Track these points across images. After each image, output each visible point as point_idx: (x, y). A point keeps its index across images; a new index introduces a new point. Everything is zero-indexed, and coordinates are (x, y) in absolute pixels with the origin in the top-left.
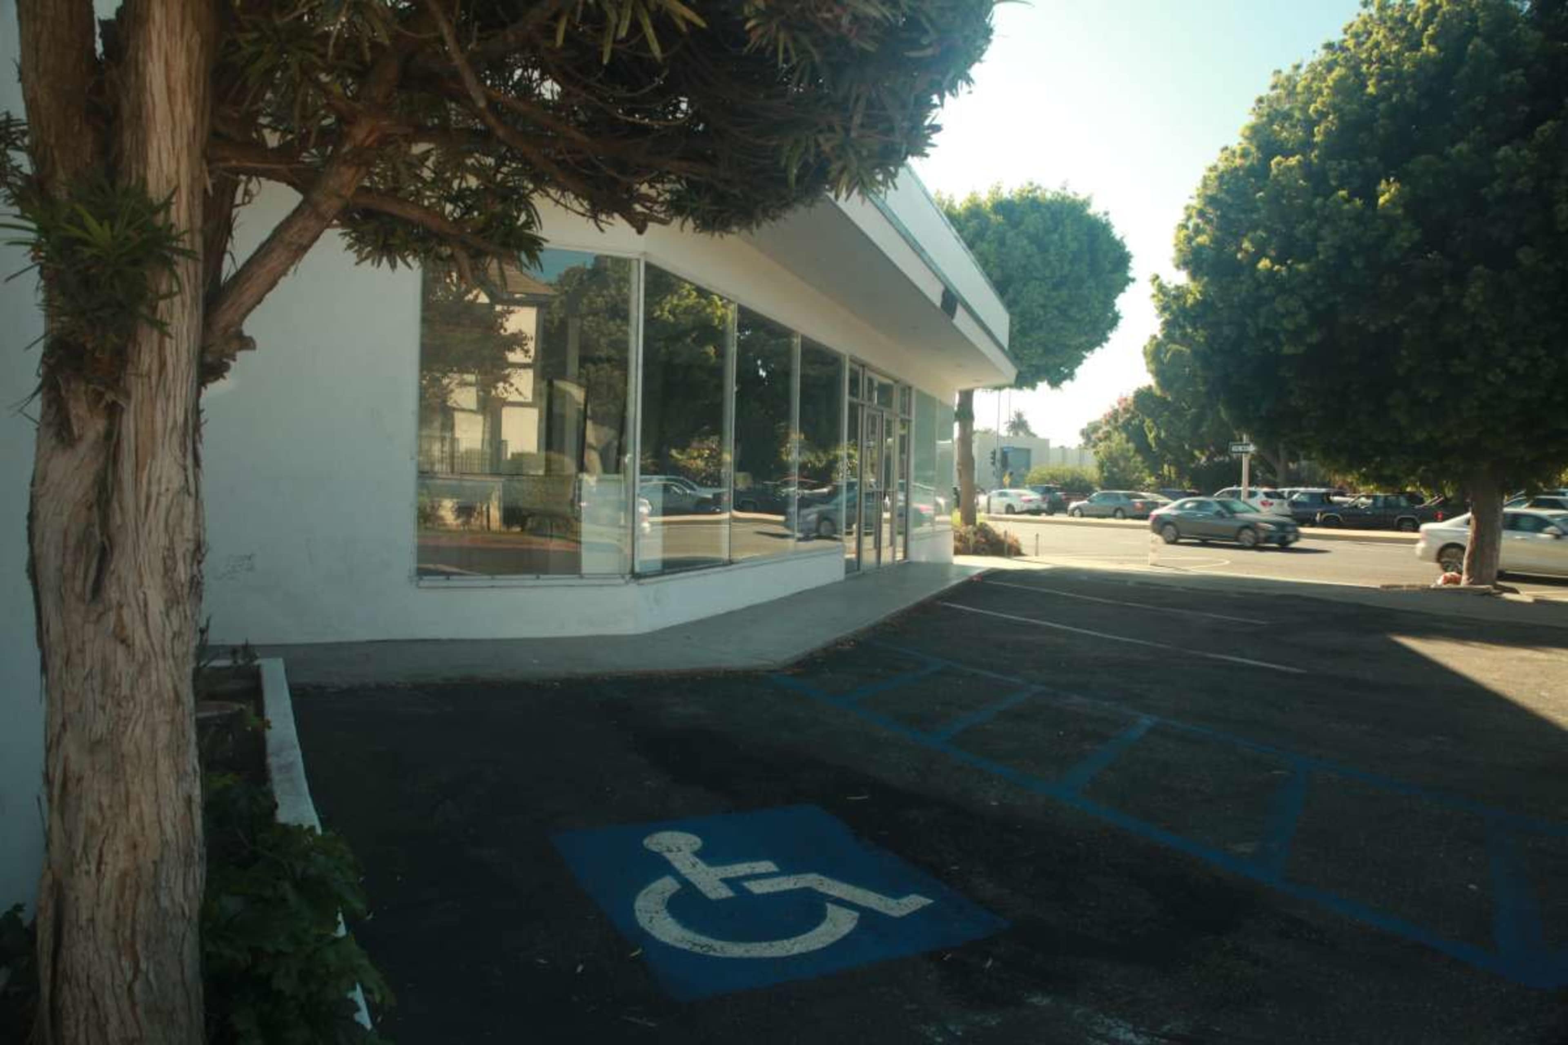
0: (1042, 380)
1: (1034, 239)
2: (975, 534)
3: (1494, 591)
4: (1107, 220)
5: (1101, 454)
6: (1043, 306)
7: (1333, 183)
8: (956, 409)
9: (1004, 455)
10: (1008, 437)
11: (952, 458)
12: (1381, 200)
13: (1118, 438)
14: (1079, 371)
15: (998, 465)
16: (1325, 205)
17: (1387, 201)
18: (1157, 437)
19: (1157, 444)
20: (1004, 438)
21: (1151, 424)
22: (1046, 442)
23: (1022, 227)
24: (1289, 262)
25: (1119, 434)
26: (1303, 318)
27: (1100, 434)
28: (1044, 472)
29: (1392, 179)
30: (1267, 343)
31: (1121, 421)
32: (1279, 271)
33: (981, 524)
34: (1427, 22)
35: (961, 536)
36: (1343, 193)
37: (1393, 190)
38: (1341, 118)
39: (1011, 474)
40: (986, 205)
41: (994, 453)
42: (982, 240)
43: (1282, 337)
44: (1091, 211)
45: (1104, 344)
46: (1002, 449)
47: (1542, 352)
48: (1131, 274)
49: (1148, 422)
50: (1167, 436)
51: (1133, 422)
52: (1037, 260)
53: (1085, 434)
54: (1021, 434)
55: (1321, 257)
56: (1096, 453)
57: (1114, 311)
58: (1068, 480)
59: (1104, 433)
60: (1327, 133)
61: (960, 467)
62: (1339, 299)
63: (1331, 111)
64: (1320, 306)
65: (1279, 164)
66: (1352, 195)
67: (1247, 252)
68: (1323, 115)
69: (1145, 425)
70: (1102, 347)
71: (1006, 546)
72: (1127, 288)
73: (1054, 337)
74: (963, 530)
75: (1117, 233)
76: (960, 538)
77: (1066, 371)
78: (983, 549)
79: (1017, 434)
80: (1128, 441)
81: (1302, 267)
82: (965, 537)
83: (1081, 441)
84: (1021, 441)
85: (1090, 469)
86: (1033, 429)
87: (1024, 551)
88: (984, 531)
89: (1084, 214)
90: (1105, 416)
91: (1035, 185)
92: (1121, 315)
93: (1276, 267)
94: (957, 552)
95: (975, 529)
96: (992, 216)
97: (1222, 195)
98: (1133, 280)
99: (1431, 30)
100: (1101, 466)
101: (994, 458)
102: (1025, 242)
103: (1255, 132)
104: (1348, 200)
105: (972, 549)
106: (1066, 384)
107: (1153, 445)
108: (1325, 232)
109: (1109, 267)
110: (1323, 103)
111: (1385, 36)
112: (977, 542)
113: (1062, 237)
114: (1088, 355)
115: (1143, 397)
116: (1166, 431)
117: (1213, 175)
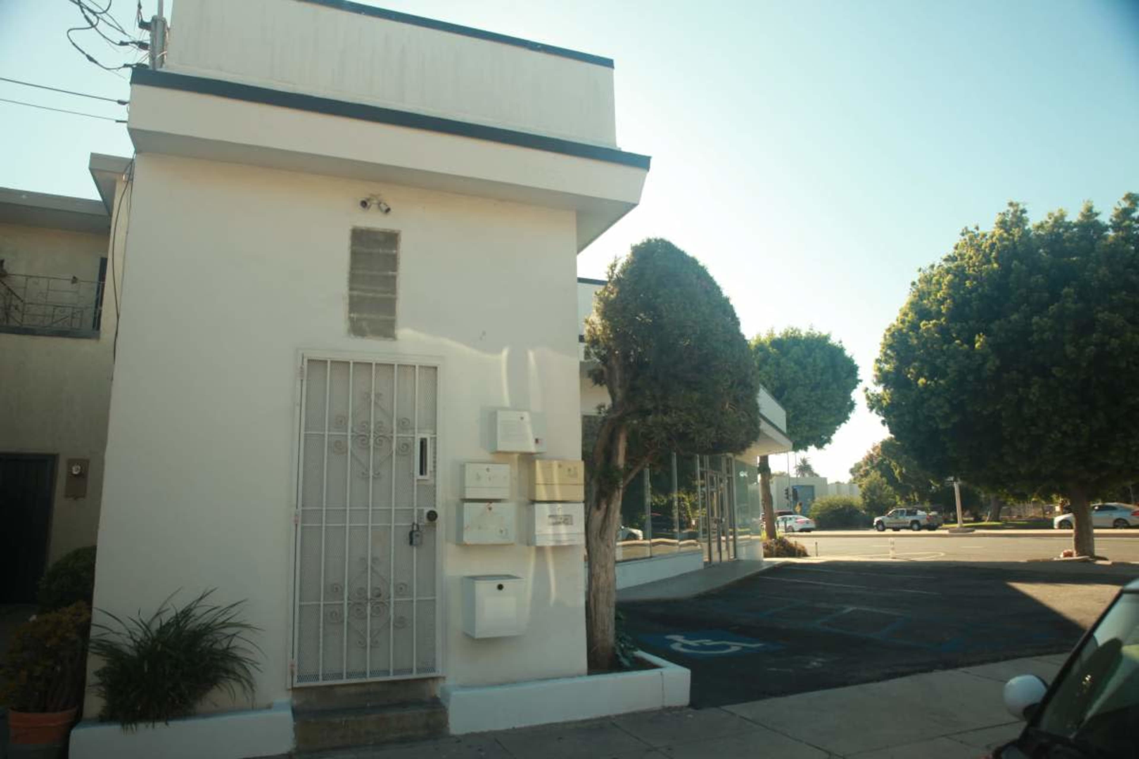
0: (811, 445)
1: (798, 362)
2: (776, 544)
3: (1091, 559)
4: (841, 346)
5: (864, 486)
6: (806, 402)
7: (954, 335)
8: (758, 466)
9: (795, 491)
10: (797, 478)
11: (758, 496)
12: (977, 345)
13: (875, 475)
14: (834, 437)
15: (791, 498)
16: (948, 349)
17: (979, 346)
18: (901, 473)
19: (901, 476)
20: (793, 479)
21: (895, 464)
22: (825, 480)
23: (790, 356)
24: (936, 379)
25: (876, 471)
26: (946, 409)
27: (862, 472)
28: (824, 501)
29: (981, 334)
30: (930, 423)
31: (875, 462)
32: (930, 384)
33: (780, 538)
34: (991, 251)
35: (767, 546)
36: (957, 342)
37: (981, 340)
38: (954, 301)
39: (800, 504)
40: (766, 342)
41: (787, 490)
42: (767, 364)
43: (938, 420)
44: (830, 342)
45: (847, 421)
46: (793, 487)
47: (1078, 421)
48: (859, 378)
49: (894, 463)
50: (907, 472)
51: (885, 462)
52: (801, 375)
53: (852, 471)
54: (807, 475)
55: (951, 376)
56: (860, 486)
57: (851, 401)
58: (841, 506)
59: (864, 471)
60: (948, 308)
61: (763, 502)
62: (965, 397)
63: (948, 297)
64: (955, 402)
65: (924, 325)
66: (963, 343)
67: (912, 373)
68: (945, 299)
69: (892, 464)
70: (846, 423)
71: (797, 551)
72: (858, 386)
73: (815, 419)
74: (769, 541)
75: (848, 353)
76: (767, 547)
77: (826, 438)
78: (782, 553)
79: (803, 475)
80: (882, 476)
81: (942, 382)
82: (770, 547)
83: (850, 477)
84: (807, 480)
85: (857, 499)
86: (816, 469)
87: (809, 554)
88: (782, 542)
89: (827, 344)
90: (863, 459)
91: (794, 328)
92: (856, 402)
93: (929, 383)
94: (766, 556)
95: (776, 541)
96: (770, 349)
97: (895, 344)
98: (861, 381)
99: (994, 254)
100: (864, 495)
101: (787, 493)
102: (792, 364)
103: (913, 305)
104: (961, 345)
105: (774, 554)
106: (827, 446)
107: (899, 479)
108: (951, 363)
109: (844, 375)
110: (944, 293)
111: (974, 254)
112: (778, 549)
113: (815, 360)
114: (838, 427)
115: (886, 446)
116: (906, 468)
117: (888, 334)
